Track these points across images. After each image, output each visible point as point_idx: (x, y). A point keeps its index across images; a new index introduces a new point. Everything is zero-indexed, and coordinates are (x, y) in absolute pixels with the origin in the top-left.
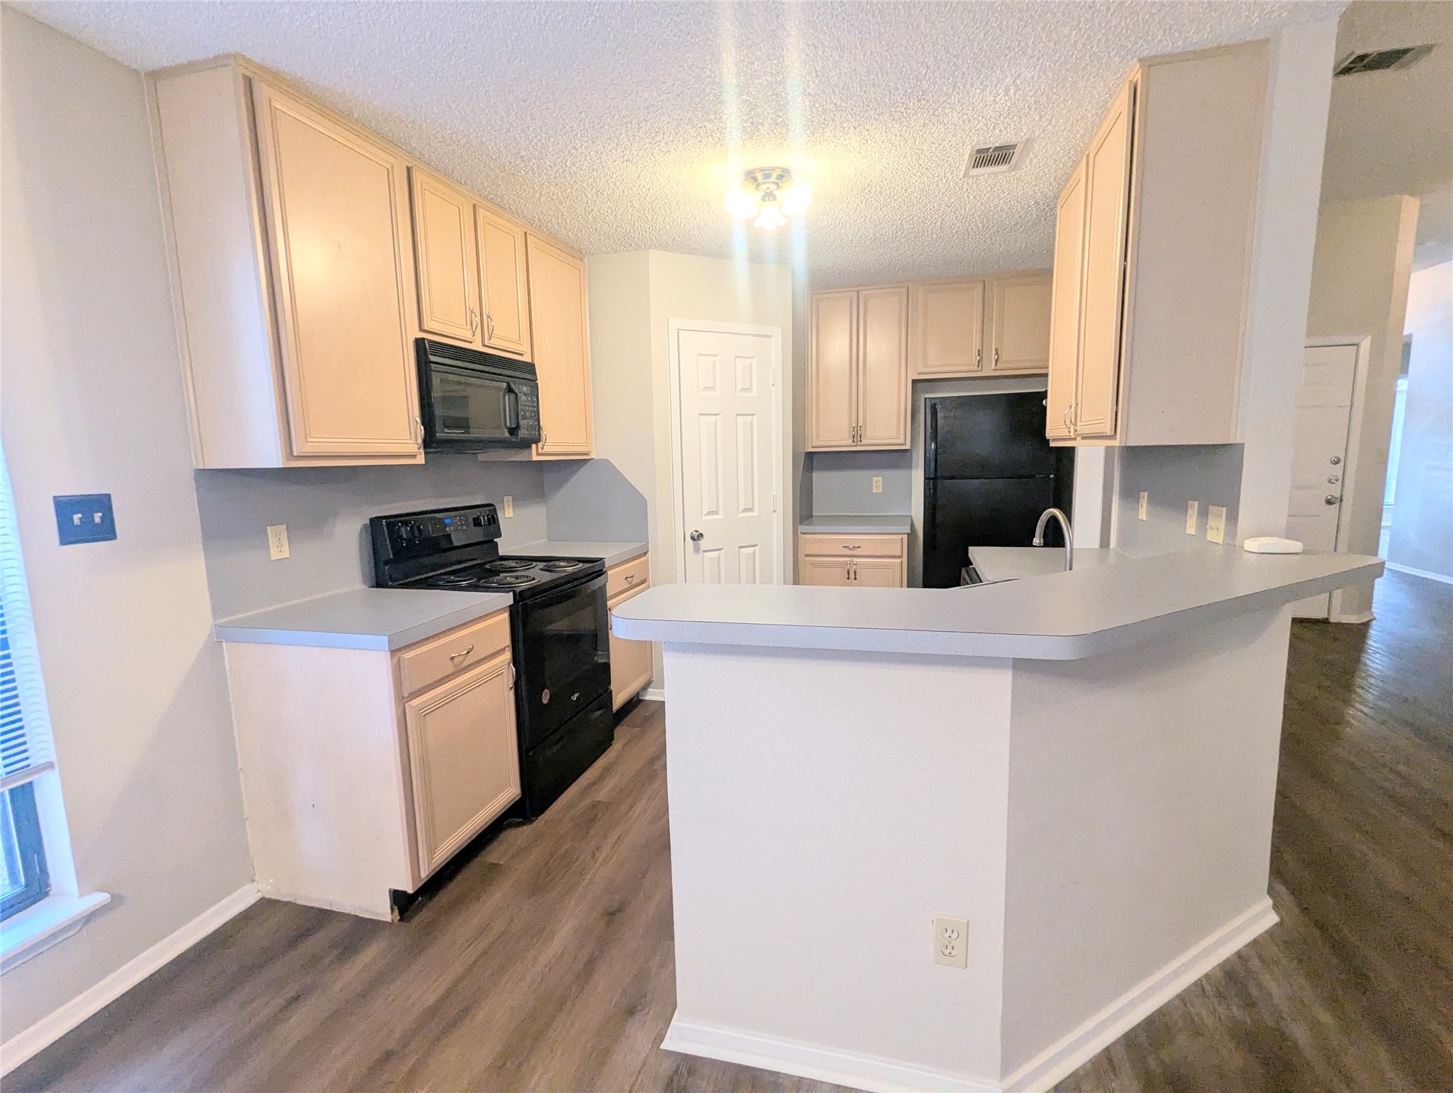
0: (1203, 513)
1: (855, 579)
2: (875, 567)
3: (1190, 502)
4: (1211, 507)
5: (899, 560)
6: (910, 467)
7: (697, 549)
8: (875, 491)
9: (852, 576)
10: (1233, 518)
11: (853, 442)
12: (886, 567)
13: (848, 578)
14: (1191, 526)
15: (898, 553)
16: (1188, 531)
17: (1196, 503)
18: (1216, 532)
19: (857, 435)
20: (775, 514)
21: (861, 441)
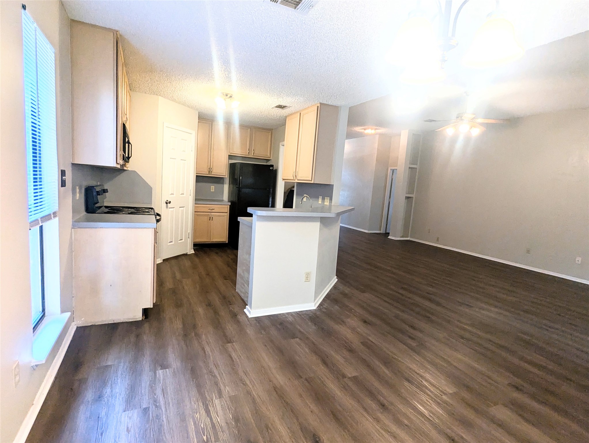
0: (323, 199)
1: (212, 220)
2: (219, 216)
3: (320, 197)
4: (325, 198)
5: (226, 214)
6: (224, 184)
7: (167, 207)
8: (212, 191)
9: (211, 219)
10: (331, 199)
11: (209, 173)
12: (224, 216)
13: (210, 220)
14: (320, 202)
15: (226, 211)
16: (319, 203)
17: (321, 197)
18: (327, 203)
19: (210, 172)
20: (190, 196)
21: (211, 173)
